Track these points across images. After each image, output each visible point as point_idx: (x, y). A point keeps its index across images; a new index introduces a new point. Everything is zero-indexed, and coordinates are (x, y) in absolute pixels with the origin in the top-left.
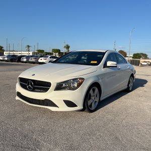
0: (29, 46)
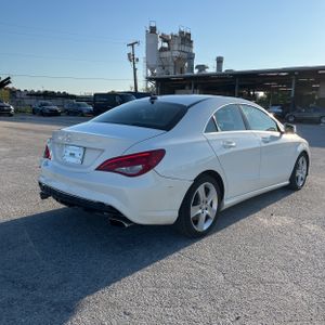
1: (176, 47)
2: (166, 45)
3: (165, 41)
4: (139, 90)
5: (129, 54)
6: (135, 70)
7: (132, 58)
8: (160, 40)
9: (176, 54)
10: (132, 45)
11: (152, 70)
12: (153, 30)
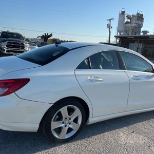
1: (134, 22)
2: (129, 20)
3: (129, 18)
4: (111, 42)
5: (108, 25)
6: (110, 32)
7: (109, 27)
8: (126, 18)
9: (134, 25)
10: (110, 20)
11: (120, 33)
12: (123, 13)
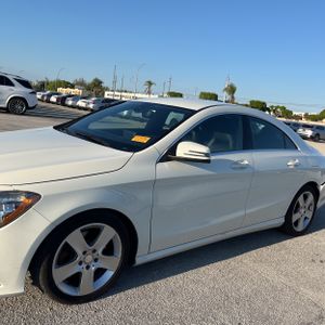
0: (150, 83)
